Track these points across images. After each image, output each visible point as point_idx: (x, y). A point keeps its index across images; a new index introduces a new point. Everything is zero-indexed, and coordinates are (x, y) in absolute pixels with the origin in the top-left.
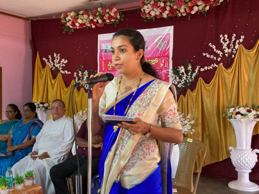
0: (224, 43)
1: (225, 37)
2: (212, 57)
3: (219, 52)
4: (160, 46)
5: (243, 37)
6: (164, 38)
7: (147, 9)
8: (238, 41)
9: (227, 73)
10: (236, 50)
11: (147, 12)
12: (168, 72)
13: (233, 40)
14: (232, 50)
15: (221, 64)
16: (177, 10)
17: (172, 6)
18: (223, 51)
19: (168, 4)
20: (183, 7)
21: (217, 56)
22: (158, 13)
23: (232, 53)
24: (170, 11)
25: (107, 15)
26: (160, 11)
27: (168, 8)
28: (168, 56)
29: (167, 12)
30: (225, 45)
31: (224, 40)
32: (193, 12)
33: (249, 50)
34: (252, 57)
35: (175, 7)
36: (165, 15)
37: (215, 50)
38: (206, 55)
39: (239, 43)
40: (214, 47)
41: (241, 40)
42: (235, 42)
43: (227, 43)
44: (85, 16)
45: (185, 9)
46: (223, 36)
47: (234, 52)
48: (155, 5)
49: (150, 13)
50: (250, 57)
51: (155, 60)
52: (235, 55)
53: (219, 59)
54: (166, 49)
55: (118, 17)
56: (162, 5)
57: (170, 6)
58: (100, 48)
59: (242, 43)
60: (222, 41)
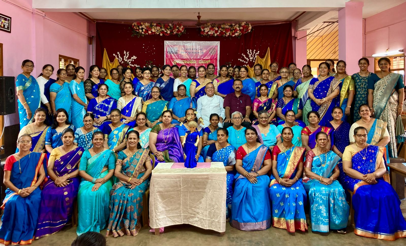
0: (249, 54)
1: (250, 51)
2: (243, 61)
3: (247, 59)
4: (211, 53)
5: (259, 52)
6: (214, 48)
7: (207, 30)
8: (256, 54)
9: (251, 70)
10: (256, 58)
11: (206, 31)
12: (217, 68)
13: (254, 53)
14: (253, 58)
15: (248, 65)
16: (225, 33)
17: (222, 30)
18: (249, 58)
19: (220, 29)
20: (229, 32)
21: (246, 61)
22: (212, 33)
23: (253, 60)
24: (220, 33)
25: (177, 30)
26: (214, 32)
27: (219, 32)
28: (216, 59)
29: (218, 33)
30: (250, 56)
31: (249, 53)
32: (233, 36)
33: (262, 58)
34: (263, 62)
35: (224, 31)
36: (216, 35)
37: (245, 58)
38: (240, 60)
39: (257, 55)
40: (245, 56)
41: (258, 53)
42: (255, 54)
43: (251, 54)
44: (158, 28)
45: (230, 33)
46: (249, 50)
47: (254, 59)
48: (212, 29)
49: (208, 33)
50: (262, 62)
51: (209, 61)
52: (255, 61)
53: (247, 63)
54: (215, 54)
55: (183, 31)
56: (217, 29)
57: (221, 30)
58: (166, 50)
59: (258, 55)
60: (248, 53)
